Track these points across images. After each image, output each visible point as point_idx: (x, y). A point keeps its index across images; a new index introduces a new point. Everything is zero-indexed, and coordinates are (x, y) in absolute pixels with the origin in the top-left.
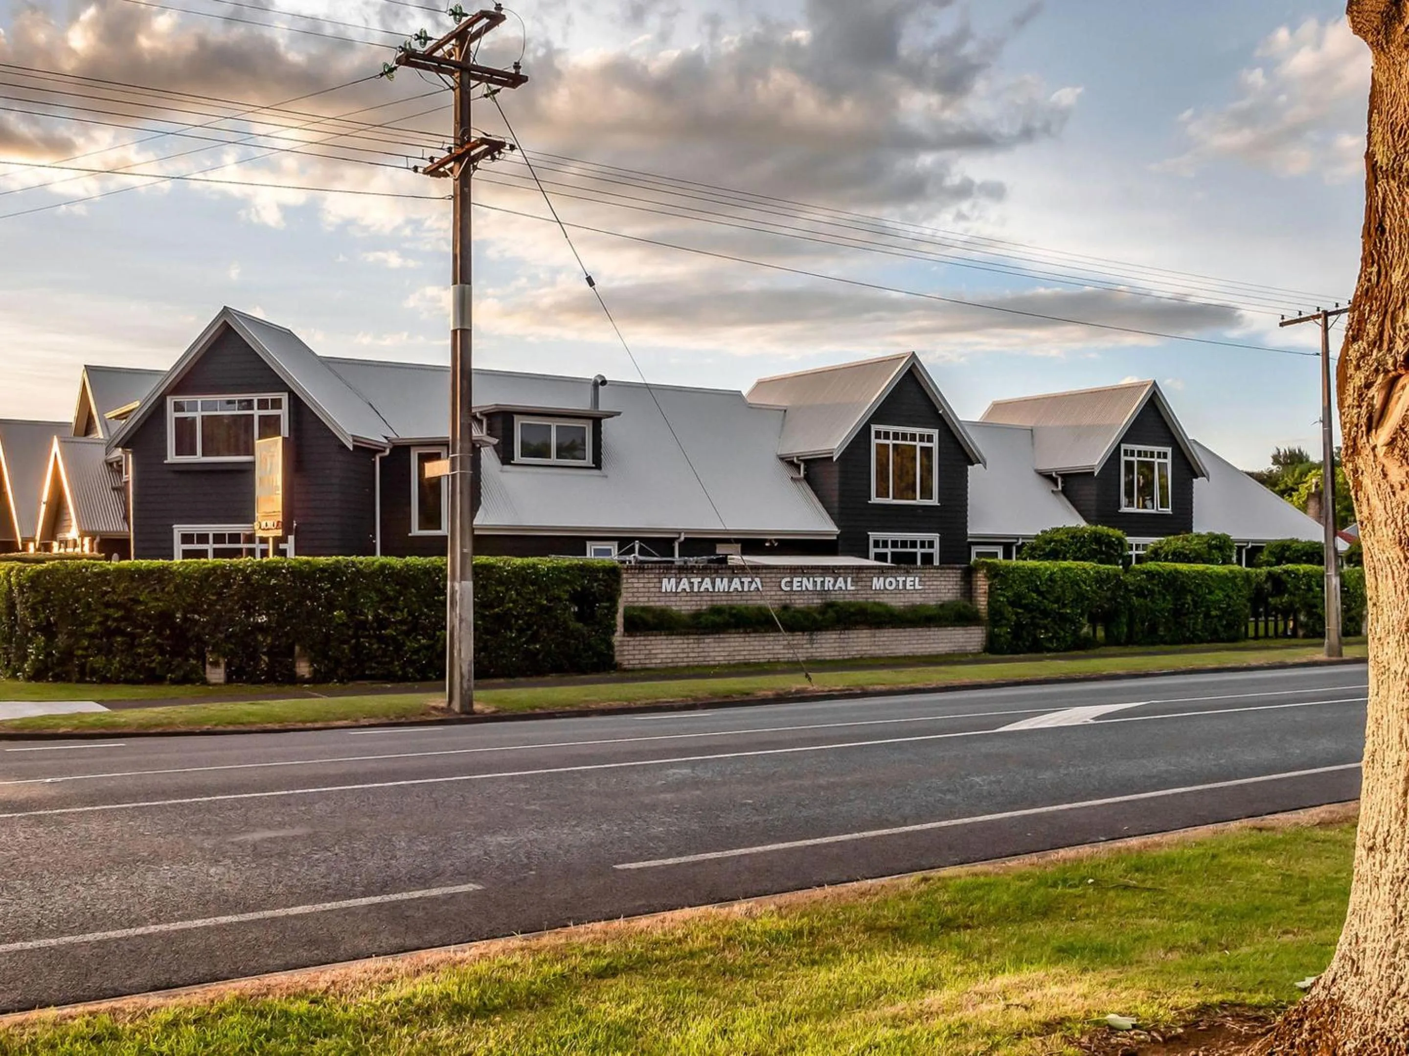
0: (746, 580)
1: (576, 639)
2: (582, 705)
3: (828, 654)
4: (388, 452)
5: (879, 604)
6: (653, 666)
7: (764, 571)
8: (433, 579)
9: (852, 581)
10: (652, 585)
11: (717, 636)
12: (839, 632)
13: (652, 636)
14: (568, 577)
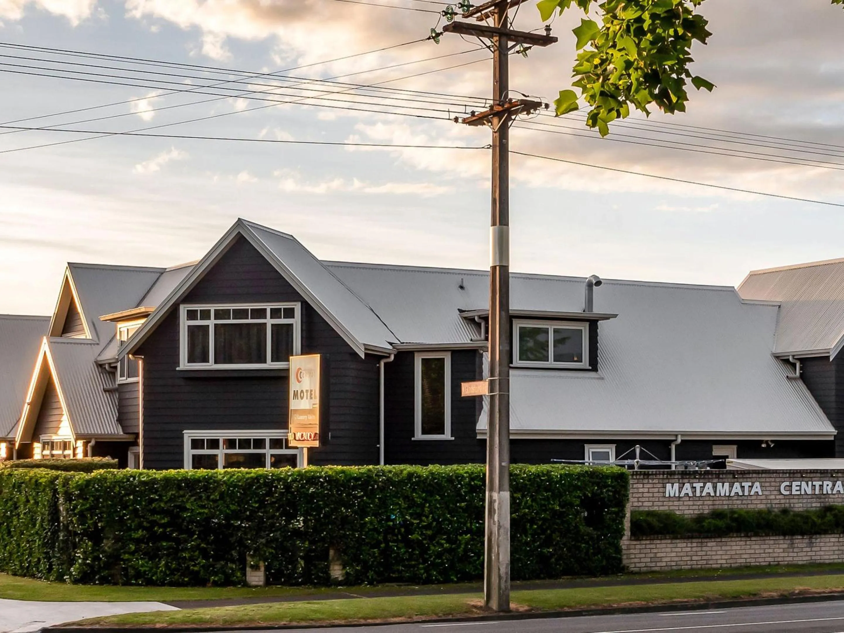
0: (746, 485)
1: (587, 543)
2: (605, 605)
3: (827, 557)
4: (392, 358)
6: (658, 569)
7: (764, 475)
8: (456, 486)
10: (656, 490)
11: (719, 540)
12: (838, 536)
13: (658, 539)
14: (579, 484)
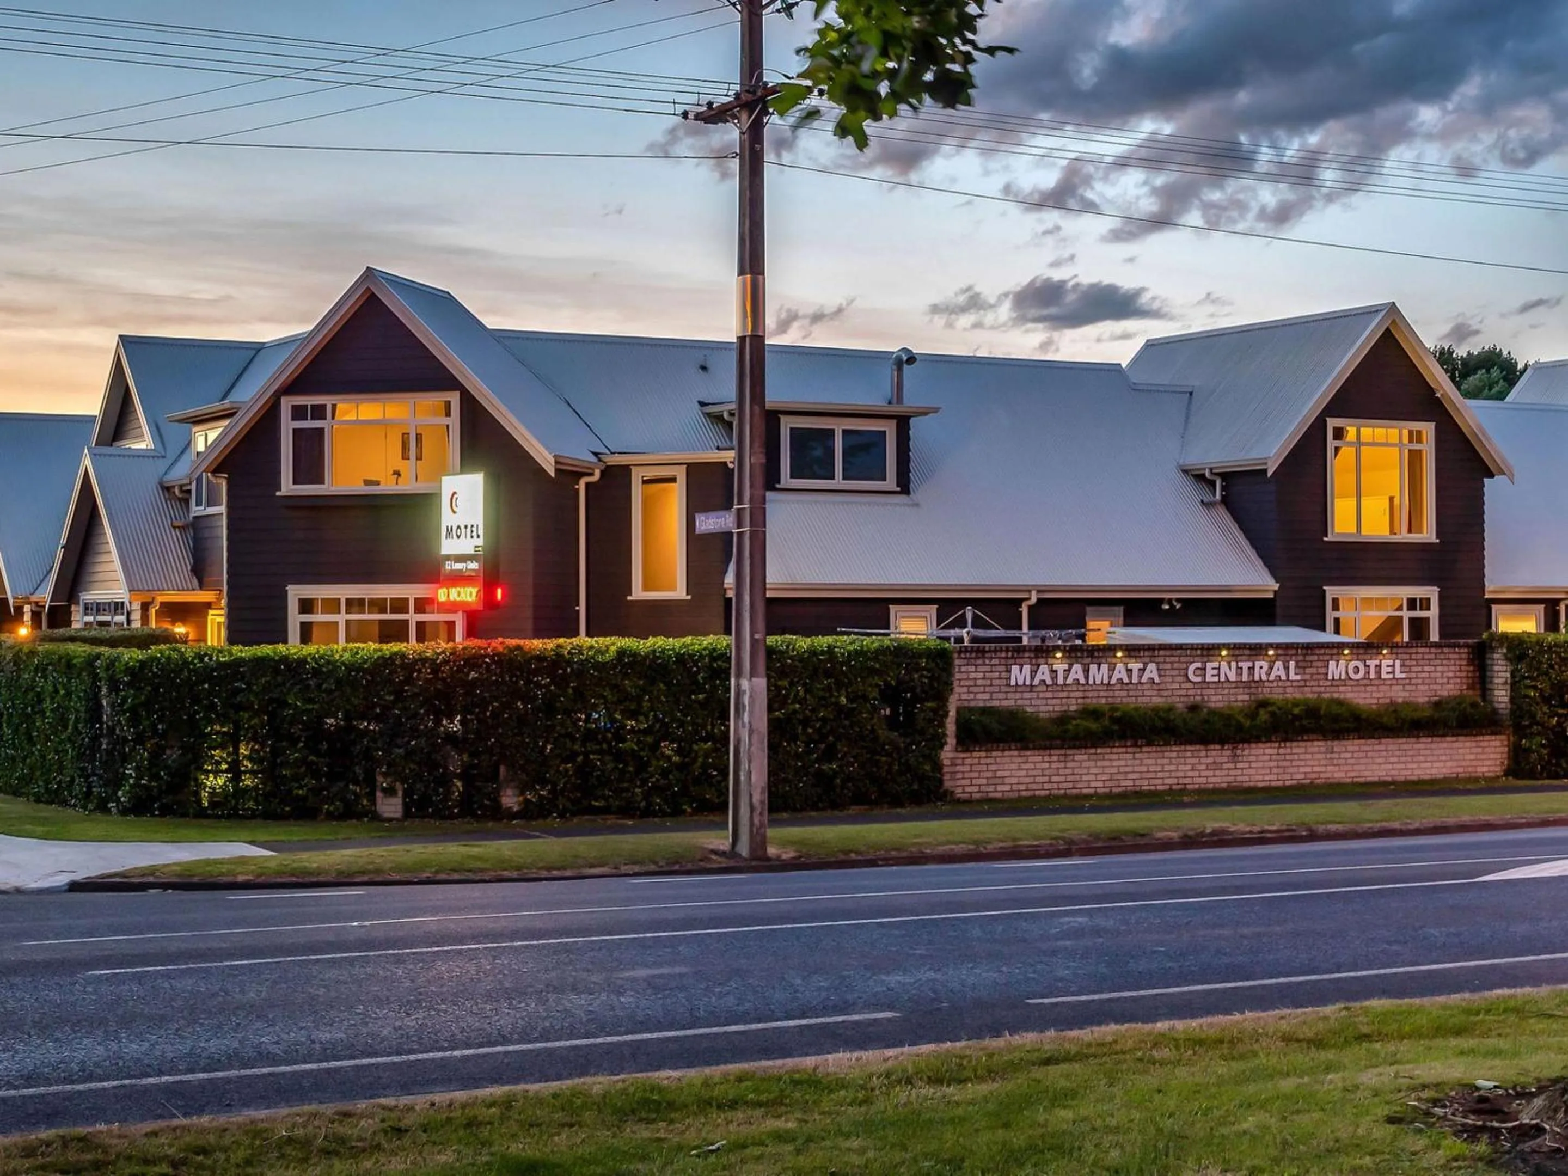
0: (1135, 667)
1: (889, 755)
2: (913, 850)
3: (1260, 778)
4: (597, 477)
5: (1340, 703)
6: (999, 795)
7: (1162, 653)
8: (689, 670)
9: (1297, 667)
10: (996, 675)
11: (1093, 751)
12: (1277, 745)
13: (997, 750)
14: (877, 666)
